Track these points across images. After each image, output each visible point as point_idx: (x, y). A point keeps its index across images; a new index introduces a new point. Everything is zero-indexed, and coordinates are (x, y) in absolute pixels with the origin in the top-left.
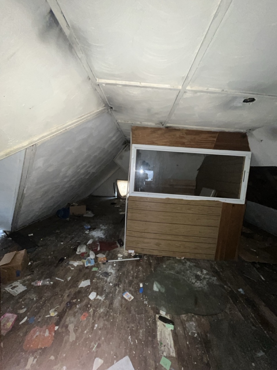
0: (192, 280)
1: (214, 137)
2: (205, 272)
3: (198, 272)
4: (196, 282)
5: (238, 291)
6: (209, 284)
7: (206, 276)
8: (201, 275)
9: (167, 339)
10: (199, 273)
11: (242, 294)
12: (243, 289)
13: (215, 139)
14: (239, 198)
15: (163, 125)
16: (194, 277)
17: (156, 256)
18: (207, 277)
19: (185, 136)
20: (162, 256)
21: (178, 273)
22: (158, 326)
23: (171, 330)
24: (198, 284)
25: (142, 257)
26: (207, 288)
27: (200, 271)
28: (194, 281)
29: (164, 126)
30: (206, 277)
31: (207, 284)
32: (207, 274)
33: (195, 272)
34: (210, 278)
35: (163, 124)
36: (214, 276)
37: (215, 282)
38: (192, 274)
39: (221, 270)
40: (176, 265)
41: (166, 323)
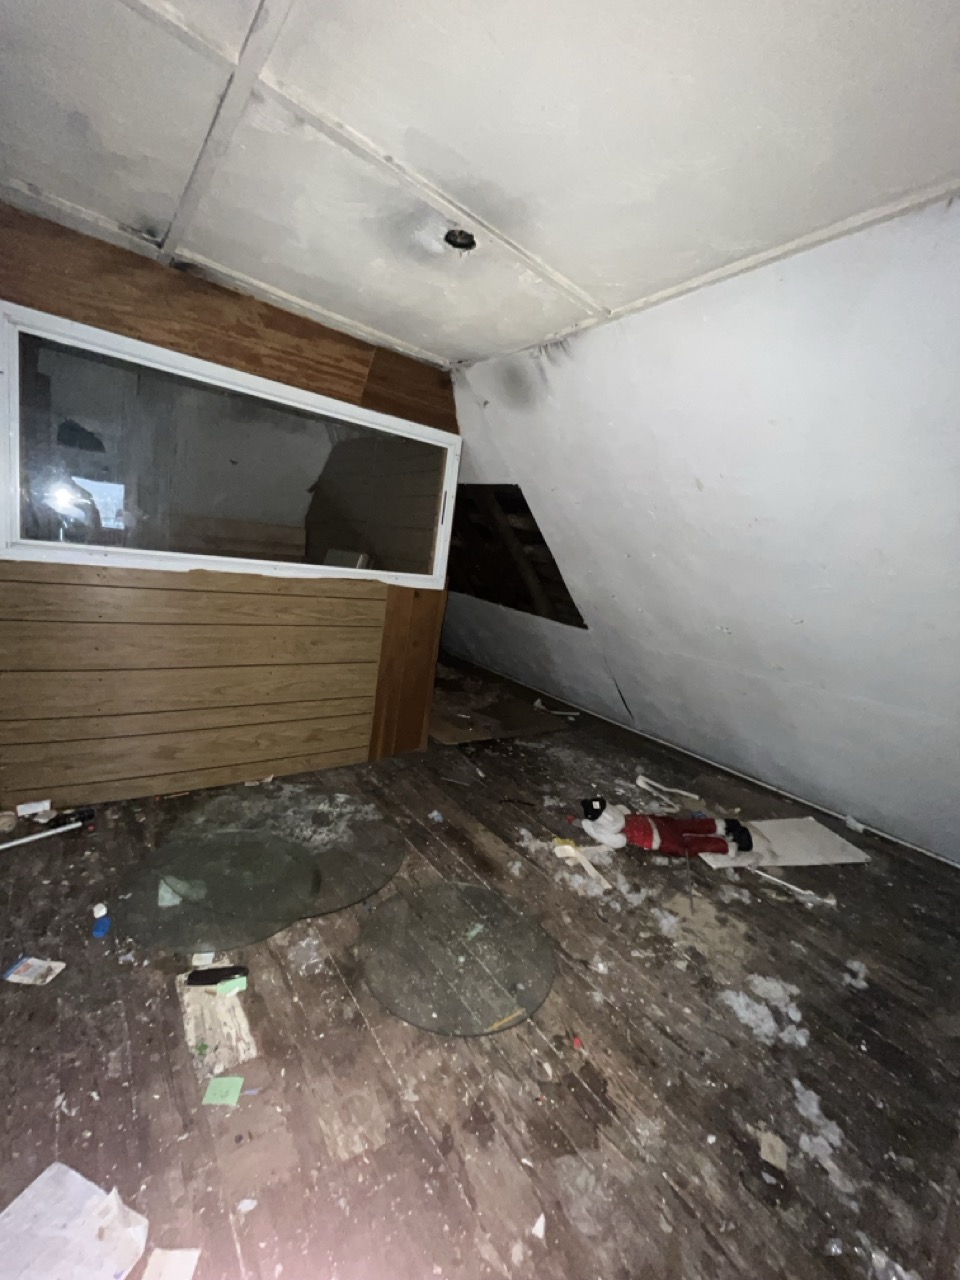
0: (301, 831)
1: (363, 362)
2: (341, 798)
3: (319, 804)
4: (315, 832)
5: (427, 820)
6: (353, 826)
7: (345, 807)
8: (331, 809)
9: (225, 1024)
10: (324, 807)
11: (438, 823)
12: (439, 811)
13: (366, 371)
14: (432, 574)
15: (160, 245)
16: (310, 822)
17: (162, 796)
18: (349, 808)
19: (260, 327)
20: (187, 793)
21: (253, 824)
22: (188, 1005)
23: (239, 994)
24: (322, 836)
25: (96, 814)
26: (350, 837)
27: (327, 801)
28: (308, 833)
29: (162, 251)
30: (345, 810)
31: (350, 827)
32: (348, 802)
33: (311, 807)
34: (357, 811)
35: (159, 240)
36: (368, 803)
37: (370, 817)
38: (302, 816)
39: (387, 782)
40: (245, 804)
41: (215, 982)
